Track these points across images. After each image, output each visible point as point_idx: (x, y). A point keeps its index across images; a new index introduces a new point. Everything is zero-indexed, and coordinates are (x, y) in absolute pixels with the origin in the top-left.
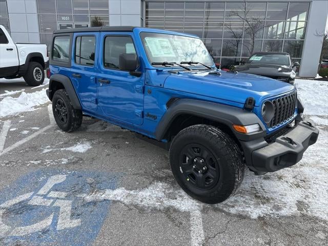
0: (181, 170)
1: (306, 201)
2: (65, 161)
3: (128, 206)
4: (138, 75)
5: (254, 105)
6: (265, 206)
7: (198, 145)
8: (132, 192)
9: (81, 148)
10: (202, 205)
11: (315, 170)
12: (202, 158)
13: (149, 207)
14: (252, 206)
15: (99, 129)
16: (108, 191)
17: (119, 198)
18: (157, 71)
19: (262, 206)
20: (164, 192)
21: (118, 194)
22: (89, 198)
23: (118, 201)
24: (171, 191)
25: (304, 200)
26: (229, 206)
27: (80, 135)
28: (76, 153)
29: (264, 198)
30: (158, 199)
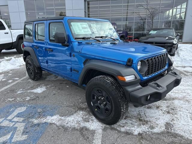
0: (92, 104)
1: (172, 123)
2: (28, 98)
3: (58, 127)
4: (67, 46)
5: (132, 63)
6: (144, 126)
7: (100, 88)
8: (63, 118)
9: (39, 90)
10: (104, 125)
11: (182, 102)
12: (102, 96)
13: (71, 127)
14: (135, 127)
15: (53, 79)
16: (48, 117)
17: (54, 122)
18: (78, 42)
19: (142, 126)
20: (82, 118)
21: (54, 119)
22: (36, 121)
24: (87, 117)
25: (171, 122)
26: (121, 126)
27: (41, 82)
28: (36, 93)
29: (145, 121)
30: (78, 122)
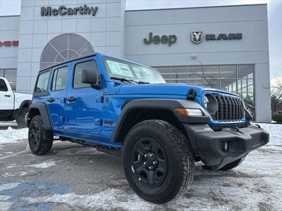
0: (133, 169)
1: (268, 203)
2: (24, 173)
3: (72, 207)
4: (98, 88)
5: (196, 95)
6: (223, 207)
7: (147, 139)
8: (81, 196)
9: (44, 165)
10: (154, 206)
13: (94, 208)
14: (209, 207)
15: (69, 153)
16: (55, 196)
17: (64, 201)
18: (115, 83)
19: (220, 206)
21: (67, 198)
22: (32, 200)
23: (63, 203)
24: (123, 195)
25: (266, 202)
26: (183, 206)
28: (37, 169)
29: (223, 200)
30: (107, 202)
